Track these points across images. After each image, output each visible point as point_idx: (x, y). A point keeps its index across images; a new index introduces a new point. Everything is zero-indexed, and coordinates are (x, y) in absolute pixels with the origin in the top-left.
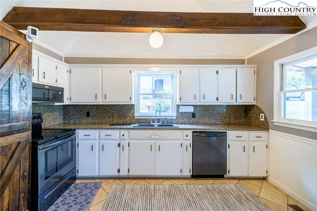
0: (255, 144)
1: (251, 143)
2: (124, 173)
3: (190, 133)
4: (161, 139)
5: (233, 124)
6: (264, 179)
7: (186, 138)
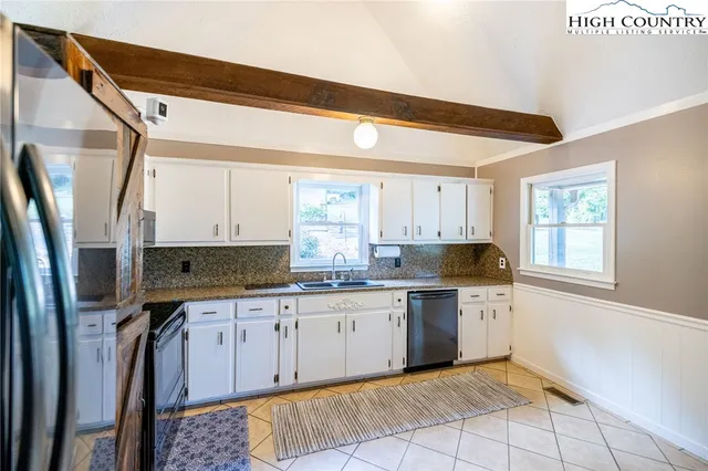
0: (496, 306)
1: (489, 304)
2: (287, 381)
3: (403, 295)
4: (357, 310)
5: (458, 276)
6: (506, 359)
7: (397, 304)
